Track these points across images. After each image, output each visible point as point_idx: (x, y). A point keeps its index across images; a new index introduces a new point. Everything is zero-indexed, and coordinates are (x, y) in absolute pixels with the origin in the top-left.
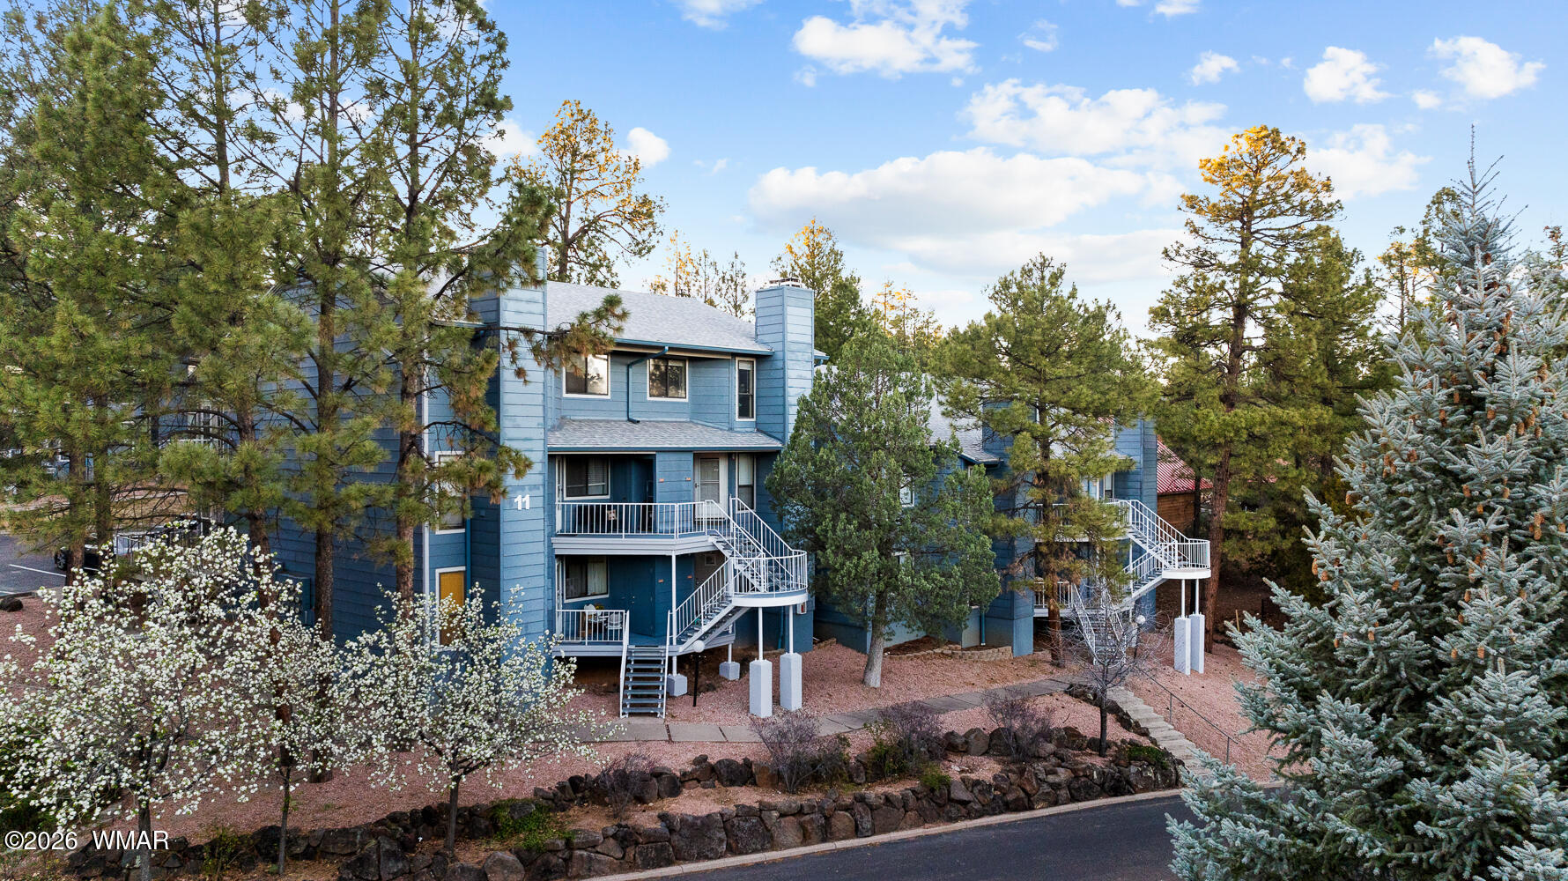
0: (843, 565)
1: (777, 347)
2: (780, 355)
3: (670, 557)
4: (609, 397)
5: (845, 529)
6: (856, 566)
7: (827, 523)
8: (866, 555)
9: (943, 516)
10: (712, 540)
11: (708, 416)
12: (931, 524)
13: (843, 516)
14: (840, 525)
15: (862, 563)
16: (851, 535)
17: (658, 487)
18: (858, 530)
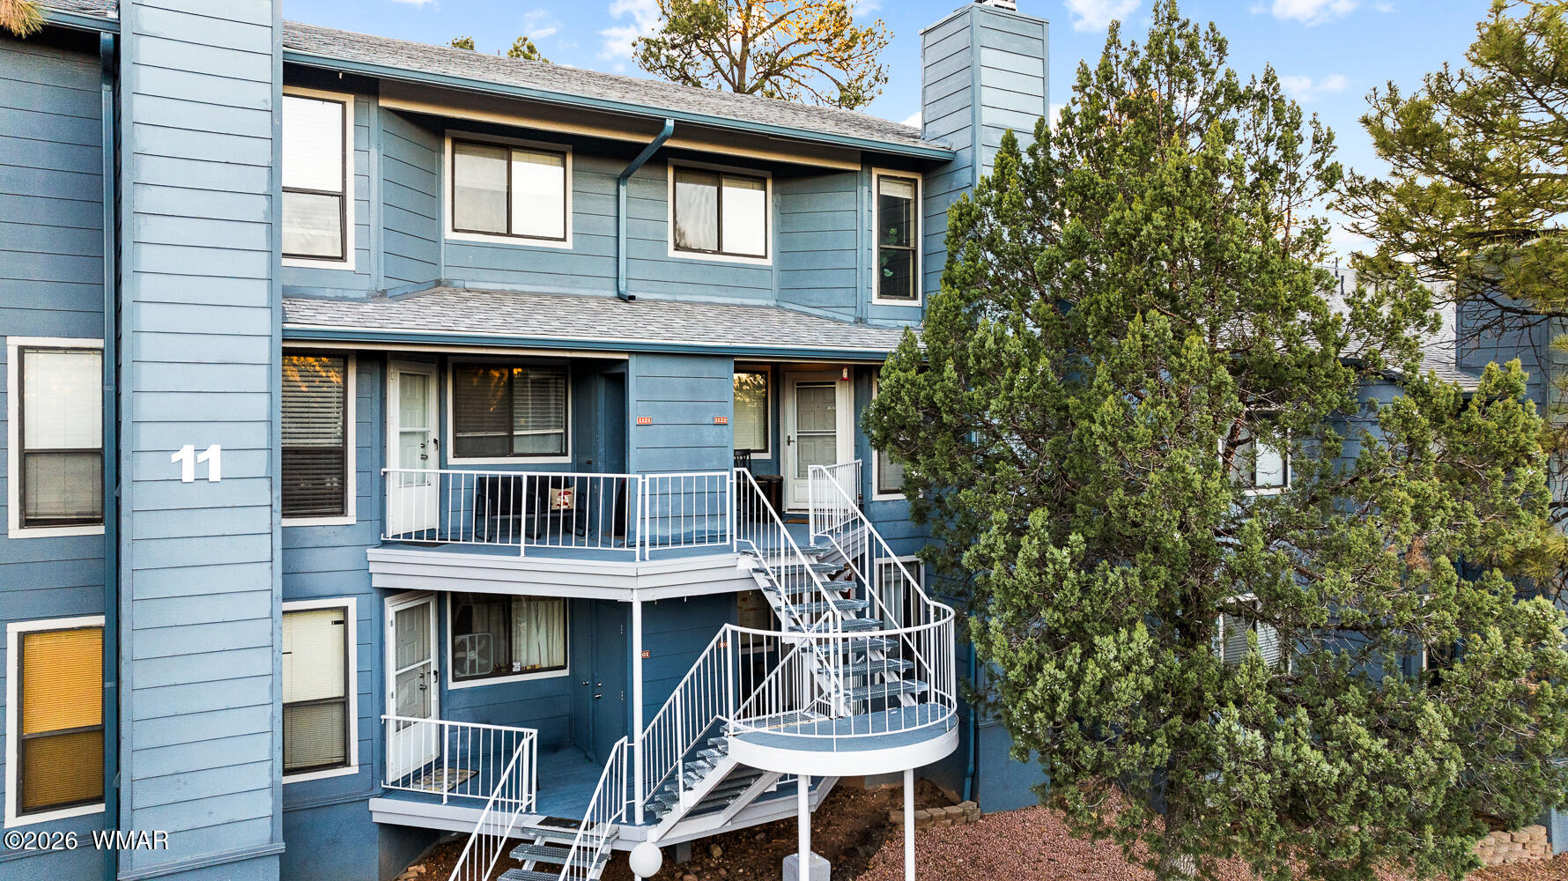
0: (1033, 669)
1: (958, 142)
2: (965, 156)
3: (629, 605)
4: (568, 245)
5: (1041, 562)
6: (1076, 680)
7: (992, 538)
8: (1106, 644)
9: (1375, 525)
10: (746, 564)
11: (815, 295)
12: (1336, 552)
13: (1038, 518)
14: (1029, 547)
15: (1094, 673)
16: (1060, 577)
17: (635, 436)
18: (1086, 563)
